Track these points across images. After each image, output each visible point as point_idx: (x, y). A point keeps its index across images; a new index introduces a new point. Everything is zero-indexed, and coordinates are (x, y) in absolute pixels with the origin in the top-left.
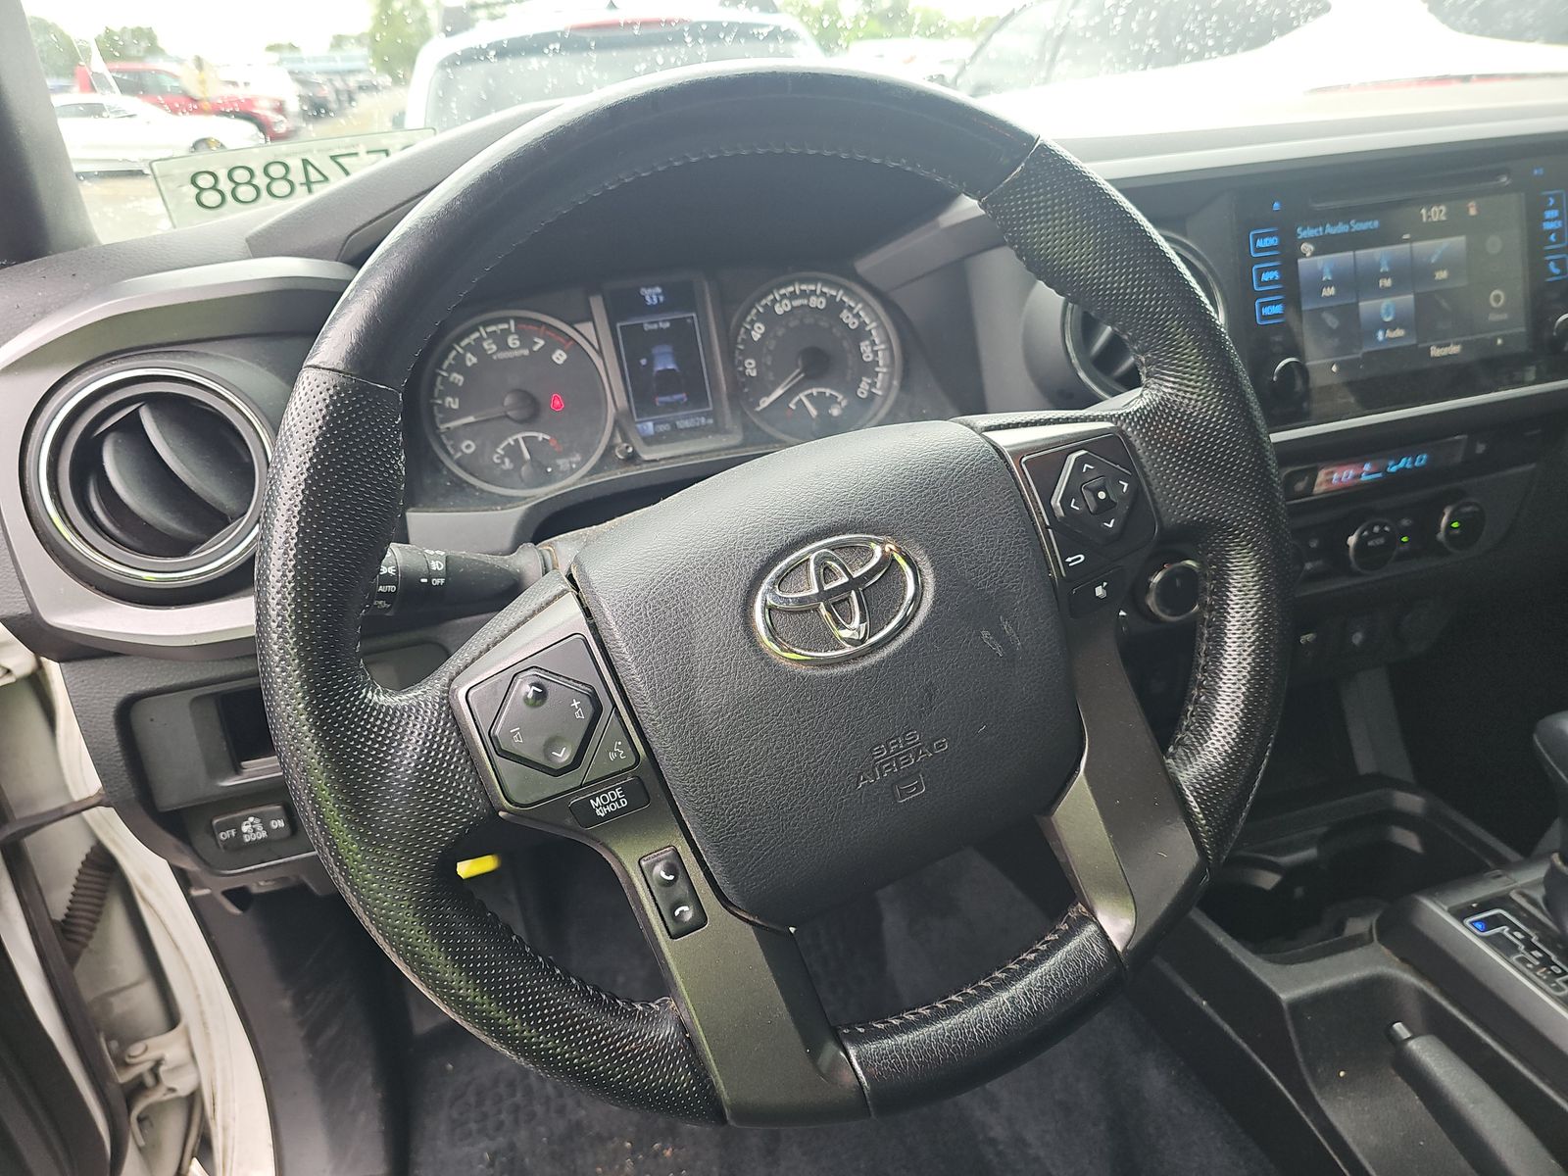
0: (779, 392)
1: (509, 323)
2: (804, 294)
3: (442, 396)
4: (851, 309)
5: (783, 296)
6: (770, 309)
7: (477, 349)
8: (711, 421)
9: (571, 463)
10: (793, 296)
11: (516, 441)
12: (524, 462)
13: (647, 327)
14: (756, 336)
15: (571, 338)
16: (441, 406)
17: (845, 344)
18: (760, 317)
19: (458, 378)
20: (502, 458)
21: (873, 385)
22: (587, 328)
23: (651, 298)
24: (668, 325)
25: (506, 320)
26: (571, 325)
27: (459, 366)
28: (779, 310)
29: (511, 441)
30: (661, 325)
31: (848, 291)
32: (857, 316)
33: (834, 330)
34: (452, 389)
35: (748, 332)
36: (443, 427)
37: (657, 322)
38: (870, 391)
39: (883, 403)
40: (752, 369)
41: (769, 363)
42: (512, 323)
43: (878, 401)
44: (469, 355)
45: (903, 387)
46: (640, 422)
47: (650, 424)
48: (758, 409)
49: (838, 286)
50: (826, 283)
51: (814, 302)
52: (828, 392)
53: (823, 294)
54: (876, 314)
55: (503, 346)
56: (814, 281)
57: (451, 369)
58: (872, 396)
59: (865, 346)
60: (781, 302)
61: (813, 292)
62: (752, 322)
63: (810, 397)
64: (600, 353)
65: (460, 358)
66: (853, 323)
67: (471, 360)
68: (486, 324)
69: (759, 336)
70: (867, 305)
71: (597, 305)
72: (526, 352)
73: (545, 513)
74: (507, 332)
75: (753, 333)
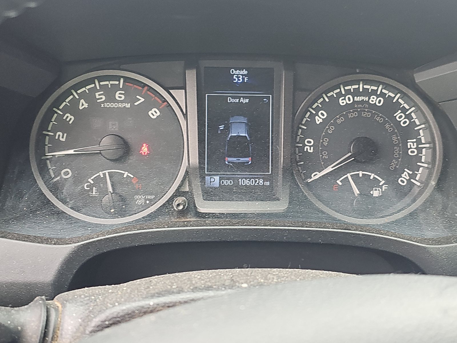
0: (329, 169)
1: (119, 81)
2: (366, 92)
3: (55, 130)
4: (404, 110)
5: (348, 92)
6: (334, 100)
7: (89, 97)
8: (268, 183)
9: (146, 200)
10: (356, 93)
11: (104, 174)
12: (106, 192)
13: (230, 100)
14: (318, 120)
15: (165, 101)
16: (52, 138)
17: (394, 138)
18: (325, 106)
19: (70, 118)
20: (91, 186)
21: (413, 176)
22: (179, 94)
23: (238, 77)
24: (247, 101)
25: (117, 78)
26: (167, 90)
27: (73, 108)
28: (342, 102)
29: (101, 174)
30: (242, 100)
31: (404, 96)
32: (409, 117)
33: (387, 126)
34: (64, 126)
35: (313, 116)
36: (49, 155)
37: (239, 98)
38: (409, 181)
39: (421, 193)
40: (310, 146)
41: (326, 144)
42: (122, 80)
43: (416, 190)
44: (82, 101)
45: (439, 186)
46: (209, 175)
47: (217, 178)
48: (310, 180)
49: (396, 91)
50: (387, 86)
51: (373, 100)
52: (372, 176)
53: (382, 95)
54: (426, 118)
55: (111, 98)
56: (377, 83)
57: (65, 110)
58: (411, 185)
59: (411, 144)
60: (345, 96)
61: (374, 92)
62: (317, 109)
63: (355, 178)
64: (185, 115)
65: (75, 103)
66: (404, 123)
67: (83, 105)
68: (101, 79)
69: (321, 121)
70: (418, 109)
71: (191, 78)
72: (128, 106)
73: (92, 253)
74: (116, 88)
75: (317, 117)
